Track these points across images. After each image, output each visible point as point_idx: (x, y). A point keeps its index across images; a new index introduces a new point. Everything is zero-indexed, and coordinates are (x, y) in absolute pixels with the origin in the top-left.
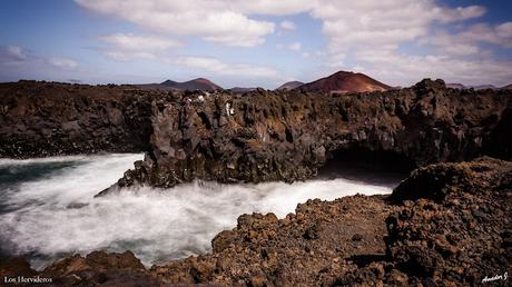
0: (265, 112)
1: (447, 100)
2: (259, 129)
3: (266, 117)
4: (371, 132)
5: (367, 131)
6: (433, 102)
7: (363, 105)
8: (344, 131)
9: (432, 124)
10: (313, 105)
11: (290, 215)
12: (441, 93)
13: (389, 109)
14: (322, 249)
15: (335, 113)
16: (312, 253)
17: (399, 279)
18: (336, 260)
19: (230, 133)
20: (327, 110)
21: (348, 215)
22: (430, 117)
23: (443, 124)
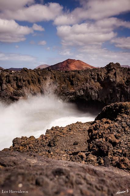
0: (28, 81)
1: (122, 74)
2: (25, 91)
3: (29, 84)
4: (85, 91)
5: (84, 90)
6: (115, 74)
7: (81, 76)
8: (72, 91)
9: (115, 85)
10: (55, 77)
11: (42, 136)
12: (118, 70)
13: (94, 79)
14: (57, 151)
15: (66, 81)
16: (52, 153)
17: (92, 159)
18: (64, 155)
19: (9, 93)
20: (63, 79)
21: (72, 133)
22: (114, 82)
23: (120, 86)
